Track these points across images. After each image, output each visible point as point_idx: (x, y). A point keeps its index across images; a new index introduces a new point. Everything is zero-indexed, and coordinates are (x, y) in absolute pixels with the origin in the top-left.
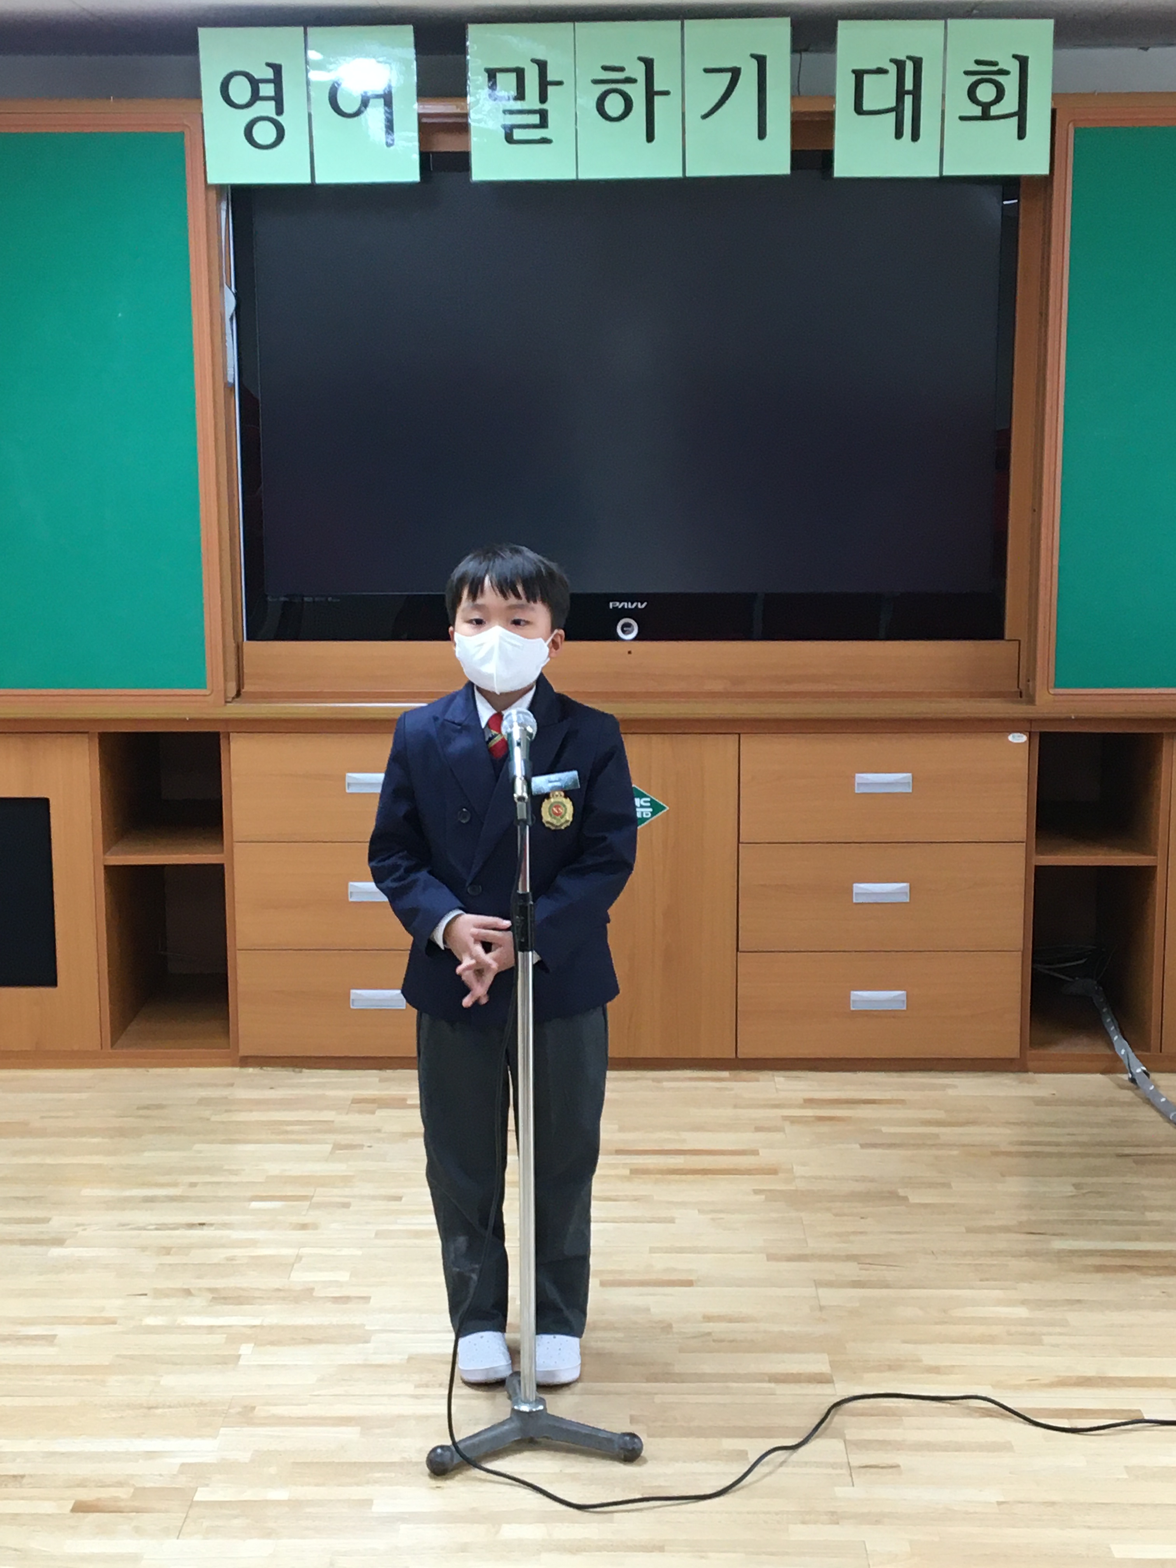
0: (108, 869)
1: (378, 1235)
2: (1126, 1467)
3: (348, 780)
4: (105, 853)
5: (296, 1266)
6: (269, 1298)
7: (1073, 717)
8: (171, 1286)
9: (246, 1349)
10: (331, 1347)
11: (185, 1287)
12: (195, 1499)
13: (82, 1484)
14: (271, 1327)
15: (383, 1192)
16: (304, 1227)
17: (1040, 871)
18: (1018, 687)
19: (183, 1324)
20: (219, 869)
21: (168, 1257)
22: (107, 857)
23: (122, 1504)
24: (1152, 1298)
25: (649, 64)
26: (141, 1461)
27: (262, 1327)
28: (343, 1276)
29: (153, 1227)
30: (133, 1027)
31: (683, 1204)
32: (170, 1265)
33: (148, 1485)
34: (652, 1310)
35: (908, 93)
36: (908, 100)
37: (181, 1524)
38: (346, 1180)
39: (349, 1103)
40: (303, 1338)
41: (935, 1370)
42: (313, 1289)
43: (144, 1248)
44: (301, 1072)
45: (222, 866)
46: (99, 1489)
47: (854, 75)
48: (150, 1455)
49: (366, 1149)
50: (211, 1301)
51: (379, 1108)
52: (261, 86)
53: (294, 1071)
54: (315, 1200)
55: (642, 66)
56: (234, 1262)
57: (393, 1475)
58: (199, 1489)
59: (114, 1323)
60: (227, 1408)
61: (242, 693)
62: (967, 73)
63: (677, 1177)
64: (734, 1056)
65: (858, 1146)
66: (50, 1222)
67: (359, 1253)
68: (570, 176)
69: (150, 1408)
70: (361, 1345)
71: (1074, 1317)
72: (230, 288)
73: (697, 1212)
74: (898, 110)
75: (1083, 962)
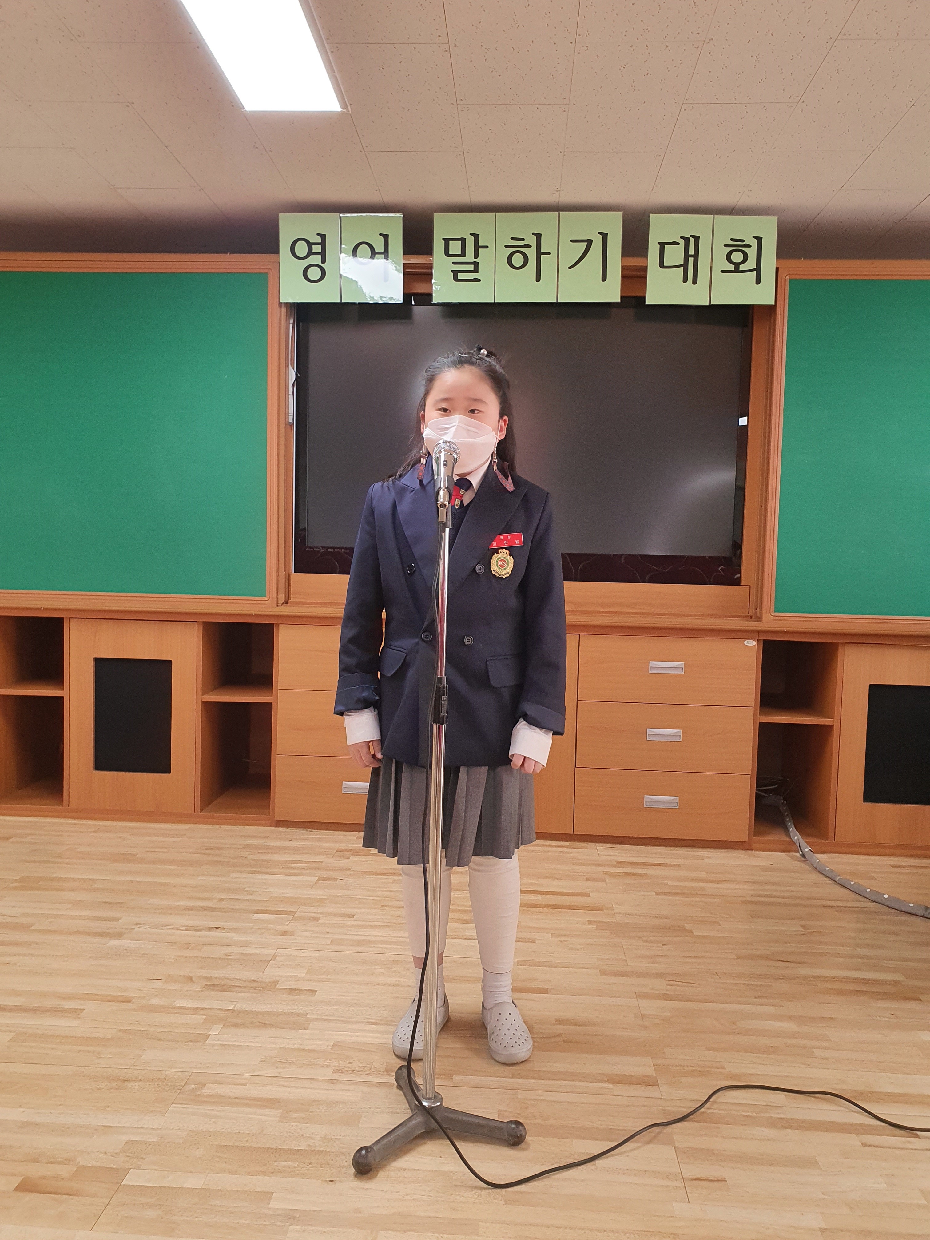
0: (205, 704)
1: (333, 942)
5: (271, 963)
7: (785, 631)
8: (182, 974)
9: (215, 1030)
10: (277, 1032)
11: (190, 974)
12: (124, 1183)
13: (36, 1159)
14: (240, 1012)
15: (343, 911)
16: (284, 933)
17: (762, 726)
18: (750, 612)
19: (177, 1005)
20: (269, 706)
21: (186, 951)
22: (204, 696)
23: (60, 1184)
25: (539, 238)
26: (95, 1137)
27: (233, 1011)
28: (301, 973)
29: (185, 928)
30: (220, 800)
31: (543, 929)
32: (186, 957)
33: (90, 1164)
35: (691, 256)
36: (691, 260)
37: (100, 1213)
38: (321, 901)
39: (335, 851)
40: (259, 1023)
42: (277, 982)
43: (173, 944)
44: (311, 831)
45: (271, 704)
46: (48, 1165)
47: (659, 245)
48: (106, 1130)
49: (338, 881)
50: (204, 988)
51: (352, 855)
52: (314, 246)
53: (307, 830)
54: (297, 914)
55: (535, 238)
56: (228, 957)
57: (296, 1164)
58: (133, 1168)
59: (129, 1002)
60: (183, 1084)
61: (288, 601)
62: (726, 245)
64: (571, 833)
65: (654, 893)
66: (119, 921)
69: (126, 1081)
72: (293, 368)
74: (685, 265)
75: (776, 786)
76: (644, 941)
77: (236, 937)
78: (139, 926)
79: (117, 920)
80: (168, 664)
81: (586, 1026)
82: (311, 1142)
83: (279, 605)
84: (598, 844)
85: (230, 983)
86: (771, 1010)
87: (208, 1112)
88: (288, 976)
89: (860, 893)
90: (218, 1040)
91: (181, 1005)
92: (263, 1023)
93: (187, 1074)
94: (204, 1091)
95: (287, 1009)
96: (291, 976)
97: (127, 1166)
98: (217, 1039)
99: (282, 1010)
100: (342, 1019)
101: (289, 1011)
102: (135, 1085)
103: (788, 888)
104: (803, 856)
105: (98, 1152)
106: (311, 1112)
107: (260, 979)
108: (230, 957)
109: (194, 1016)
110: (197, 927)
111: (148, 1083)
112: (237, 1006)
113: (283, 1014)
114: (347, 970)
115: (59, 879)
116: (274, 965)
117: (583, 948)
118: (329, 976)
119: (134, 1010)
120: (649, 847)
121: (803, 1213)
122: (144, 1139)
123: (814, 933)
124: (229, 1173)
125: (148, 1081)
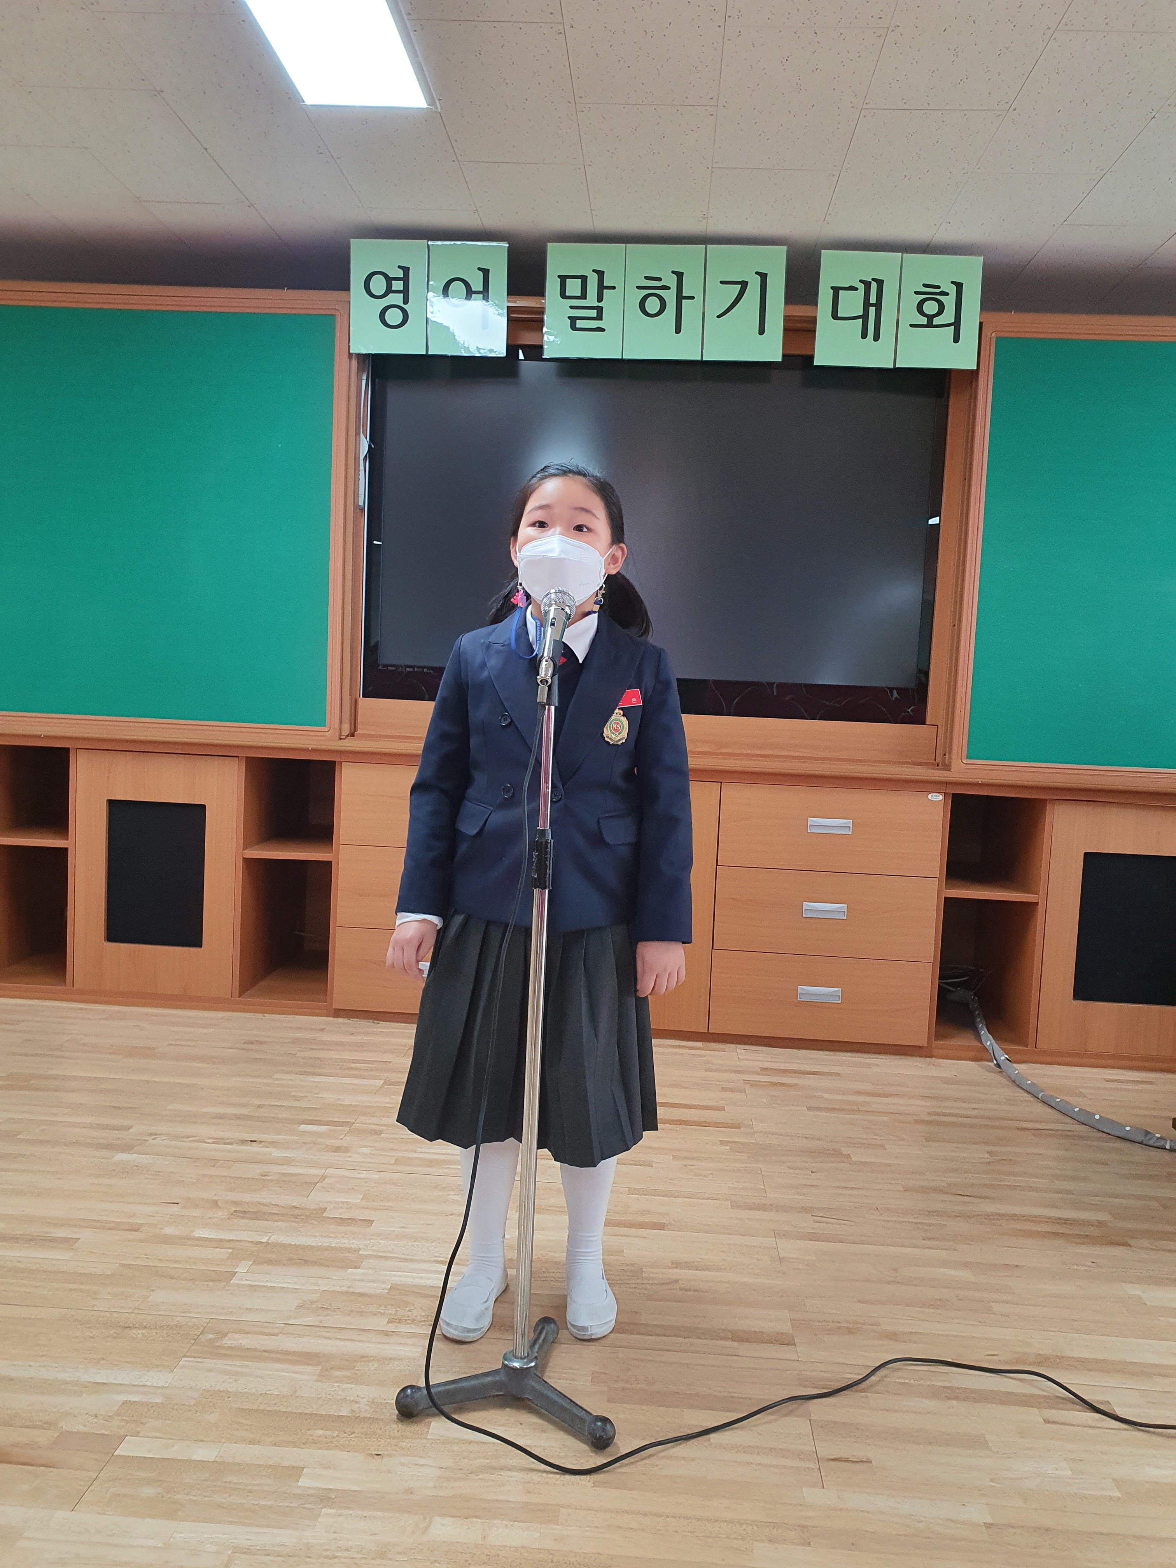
0: (247, 861)
1: (397, 1161)
4: (244, 849)
5: (318, 1186)
6: (283, 1215)
7: (981, 782)
8: (205, 1197)
9: (243, 1268)
10: (321, 1271)
11: (215, 1198)
12: (117, 1453)
14: (276, 1245)
16: (337, 1149)
17: (948, 902)
18: (936, 758)
19: (197, 1236)
20: (328, 865)
21: (212, 1169)
22: (246, 851)
23: (37, 1453)
24: (1084, 1268)
25: (680, 275)
27: (267, 1244)
28: (356, 1198)
29: (212, 1141)
31: (660, 1150)
32: (211, 1176)
33: (76, 1429)
34: (625, 1251)
35: (872, 305)
36: (872, 309)
37: (85, 1489)
40: (300, 1259)
41: (893, 1336)
42: (325, 1209)
43: (196, 1159)
44: (378, 1024)
45: (331, 862)
47: (832, 290)
48: (98, 1387)
52: (393, 282)
53: (373, 1023)
54: (355, 1126)
55: (674, 277)
56: (263, 1178)
57: (335, 1434)
58: (130, 1436)
59: (137, 1230)
60: (199, 1333)
61: (353, 733)
62: (916, 293)
64: (706, 1031)
65: (805, 1108)
66: (130, 1130)
70: (350, 1270)
71: (1017, 1285)
72: (366, 438)
73: (671, 1157)
74: (864, 317)
75: (966, 978)
76: (789, 1167)
77: (276, 1153)
78: (154, 1137)
79: (129, 1128)
80: (200, 810)
81: (709, 1270)
82: (355, 1407)
83: (342, 737)
84: (739, 1046)
85: (265, 1209)
86: (943, 1254)
87: (228, 1367)
88: (339, 1202)
89: (1064, 1112)
90: (247, 1280)
91: (202, 1236)
92: (302, 1260)
93: (204, 1320)
94: (224, 1342)
95: (335, 1242)
96: (343, 1203)
97: (122, 1432)
98: (244, 1279)
99: (328, 1244)
100: (403, 1256)
101: (337, 1245)
102: (138, 1334)
103: (975, 1106)
104: (998, 1065)
105: (86, 1414)
106: (357, 1370)
107: (303, 1205)
108: (268, 1178)
109: (218, 1249)
110: (228, 1139)
111: (156, 1331)
112: (271, 1238)
113: (330, 1248)
114: (413, 1197)
115: (56, 1077)
116: (322, 1189)
117: (712, 1174)
118: (390, 1204)
119: (142, 1241)
120: (803, 1051)
121: (966, 1504)
122: (144, 1400)
123: (1004, 1162)
124: (251, 1443)
125: (156, 1328)
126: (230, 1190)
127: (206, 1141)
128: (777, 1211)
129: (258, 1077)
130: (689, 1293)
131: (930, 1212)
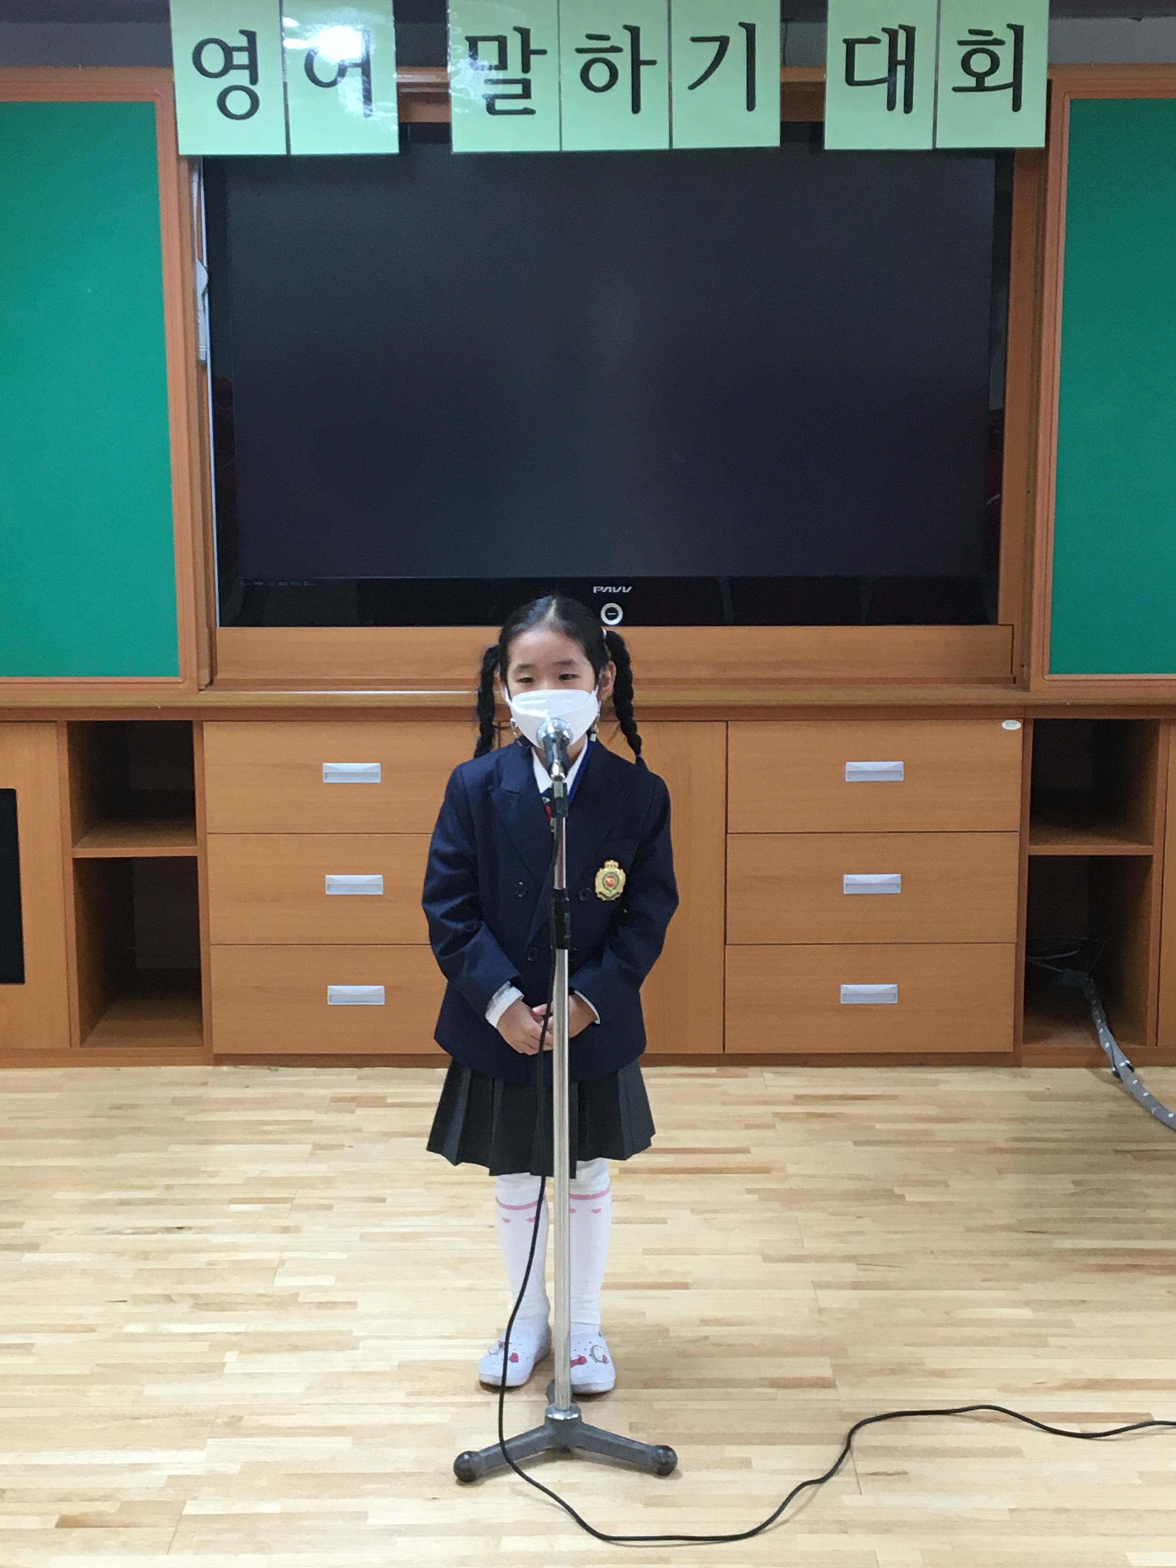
0: (79, 863)
1: (363, 1238)
2: (1140, 1472)
3: (324, 771)
4: (73, 847)
5: (280, 1270)
7: (1068, 704)
8: (153, 1292)
9: (231, 1357)
10: (318, 1354)
12: (184, 1513)
13: (65, 1498)
14: (256, 1334)
15: (365, 1193)
16: (286, 1230)
17: (1034, 861)
18: (1012, 672)
19: (165, 1332)
20: (192, 862)
21: (147, 1262)
22: (76, 849)
23: (108, 1518)
24: (1157, 1298)
25: (634, 32)
26: (126, 1474)
27: (246, 1334)
28: (329, 1281)
29: (130, 1231)
30: (102, 1024)
31: (675, 1205)
32: (149, 1270)
33: (135, 1500)
34: (648, 1314)
35: (901, 63)
36: (901, 70)
37: (170, 1539)
38: (327, 1182)
39: (328, 1102)
40: (290, 1345)
41: (941, 1374)
42: (297, 1295)
43: (121, 1254)
44: (277, 1070)
45: (195, 858)
46: (84, 1503)
47: (845, 45)
48: (136, 1467)
49: (347, 1150)
50: (193, 1307)
51: (358, 1106)
52: (235, 54)
53: (269, 1069)
54: (297, 1201)
55: (628, 35)
56: (214, 1267)
57: (388, 1486)
58: (188, 1502)
59: (94, 1331)
60: (213, 1418)
61: (215, 681)
62: (961, 43)
63: (668, 1176)
64: (721, 1052)
65: (851, 1143)
66: (24, 1227)
67: (344, 1256)
68: (554, 147)
69: (135, 1418)
70: (349, 1352)
71: (1079, 1319)
72: (202, 263)
73: (688, 1212)
74: (890, 80)
76: (830, 1214)
77: (214, 1239)
78: (57, 1232)
80: (8, 796)
81: (742, 1325)
84: (764, 1069)
85: (229, 1299)
87: (258, 1444)
88: (311, 1286)
90: (239, 1368)
91: (171, 1331)
93: (212, 1407)
95: (322, 1327)
96: (315, 1286)
97: (180, 1498)
99: (315, 1329)
101: (326, 1329)
102: (151, 1422)
103: (1066, 1127)
104: (1115, 1074)
105: (139, 1487)
106: (390, 1436)
107: (271, 1292)
109: (196, 1342)
110: (148, 1228)
111: (166, 1419)
112: (249, 1328)
113: (319, 1333)
114: (394, 1274)
116: (286, 1273)
117: (740, 1227)
118: (369, 1284)
122: (188, 1473)
124: (309, 1497)
125: (165, 1417)
126: (179, 1282)
127: (123, 1232)
128: (816, 1262)
129: (149, 1151)
130: (721, 1348)
131: (993, 1252)
